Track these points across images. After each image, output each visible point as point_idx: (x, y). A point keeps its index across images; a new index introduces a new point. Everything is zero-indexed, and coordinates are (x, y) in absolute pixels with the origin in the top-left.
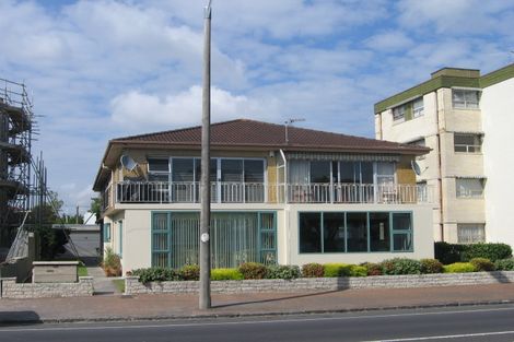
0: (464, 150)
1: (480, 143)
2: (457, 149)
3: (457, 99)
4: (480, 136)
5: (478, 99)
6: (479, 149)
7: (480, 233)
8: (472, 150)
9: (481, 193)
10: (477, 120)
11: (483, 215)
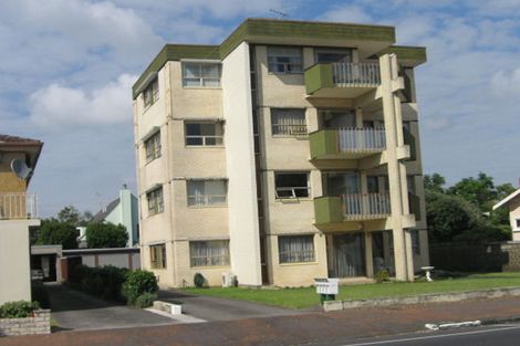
0: (199, 142)
1: (222, 132)
2: (189, 142)
3: (190, 75)
4: (222, 123)
5: (220, 75)
6: (221, 141)
7: (223, 252)
8: (211, 142)
9: (224, 199)
10: (218, 102)
11: (226, 229)
